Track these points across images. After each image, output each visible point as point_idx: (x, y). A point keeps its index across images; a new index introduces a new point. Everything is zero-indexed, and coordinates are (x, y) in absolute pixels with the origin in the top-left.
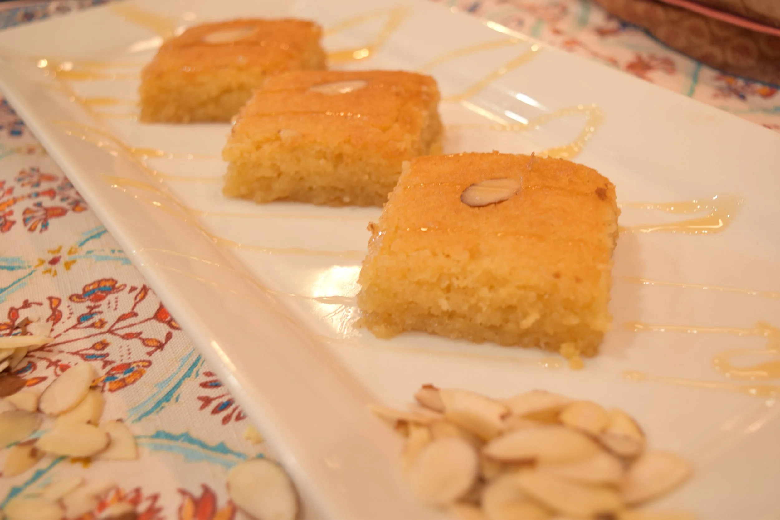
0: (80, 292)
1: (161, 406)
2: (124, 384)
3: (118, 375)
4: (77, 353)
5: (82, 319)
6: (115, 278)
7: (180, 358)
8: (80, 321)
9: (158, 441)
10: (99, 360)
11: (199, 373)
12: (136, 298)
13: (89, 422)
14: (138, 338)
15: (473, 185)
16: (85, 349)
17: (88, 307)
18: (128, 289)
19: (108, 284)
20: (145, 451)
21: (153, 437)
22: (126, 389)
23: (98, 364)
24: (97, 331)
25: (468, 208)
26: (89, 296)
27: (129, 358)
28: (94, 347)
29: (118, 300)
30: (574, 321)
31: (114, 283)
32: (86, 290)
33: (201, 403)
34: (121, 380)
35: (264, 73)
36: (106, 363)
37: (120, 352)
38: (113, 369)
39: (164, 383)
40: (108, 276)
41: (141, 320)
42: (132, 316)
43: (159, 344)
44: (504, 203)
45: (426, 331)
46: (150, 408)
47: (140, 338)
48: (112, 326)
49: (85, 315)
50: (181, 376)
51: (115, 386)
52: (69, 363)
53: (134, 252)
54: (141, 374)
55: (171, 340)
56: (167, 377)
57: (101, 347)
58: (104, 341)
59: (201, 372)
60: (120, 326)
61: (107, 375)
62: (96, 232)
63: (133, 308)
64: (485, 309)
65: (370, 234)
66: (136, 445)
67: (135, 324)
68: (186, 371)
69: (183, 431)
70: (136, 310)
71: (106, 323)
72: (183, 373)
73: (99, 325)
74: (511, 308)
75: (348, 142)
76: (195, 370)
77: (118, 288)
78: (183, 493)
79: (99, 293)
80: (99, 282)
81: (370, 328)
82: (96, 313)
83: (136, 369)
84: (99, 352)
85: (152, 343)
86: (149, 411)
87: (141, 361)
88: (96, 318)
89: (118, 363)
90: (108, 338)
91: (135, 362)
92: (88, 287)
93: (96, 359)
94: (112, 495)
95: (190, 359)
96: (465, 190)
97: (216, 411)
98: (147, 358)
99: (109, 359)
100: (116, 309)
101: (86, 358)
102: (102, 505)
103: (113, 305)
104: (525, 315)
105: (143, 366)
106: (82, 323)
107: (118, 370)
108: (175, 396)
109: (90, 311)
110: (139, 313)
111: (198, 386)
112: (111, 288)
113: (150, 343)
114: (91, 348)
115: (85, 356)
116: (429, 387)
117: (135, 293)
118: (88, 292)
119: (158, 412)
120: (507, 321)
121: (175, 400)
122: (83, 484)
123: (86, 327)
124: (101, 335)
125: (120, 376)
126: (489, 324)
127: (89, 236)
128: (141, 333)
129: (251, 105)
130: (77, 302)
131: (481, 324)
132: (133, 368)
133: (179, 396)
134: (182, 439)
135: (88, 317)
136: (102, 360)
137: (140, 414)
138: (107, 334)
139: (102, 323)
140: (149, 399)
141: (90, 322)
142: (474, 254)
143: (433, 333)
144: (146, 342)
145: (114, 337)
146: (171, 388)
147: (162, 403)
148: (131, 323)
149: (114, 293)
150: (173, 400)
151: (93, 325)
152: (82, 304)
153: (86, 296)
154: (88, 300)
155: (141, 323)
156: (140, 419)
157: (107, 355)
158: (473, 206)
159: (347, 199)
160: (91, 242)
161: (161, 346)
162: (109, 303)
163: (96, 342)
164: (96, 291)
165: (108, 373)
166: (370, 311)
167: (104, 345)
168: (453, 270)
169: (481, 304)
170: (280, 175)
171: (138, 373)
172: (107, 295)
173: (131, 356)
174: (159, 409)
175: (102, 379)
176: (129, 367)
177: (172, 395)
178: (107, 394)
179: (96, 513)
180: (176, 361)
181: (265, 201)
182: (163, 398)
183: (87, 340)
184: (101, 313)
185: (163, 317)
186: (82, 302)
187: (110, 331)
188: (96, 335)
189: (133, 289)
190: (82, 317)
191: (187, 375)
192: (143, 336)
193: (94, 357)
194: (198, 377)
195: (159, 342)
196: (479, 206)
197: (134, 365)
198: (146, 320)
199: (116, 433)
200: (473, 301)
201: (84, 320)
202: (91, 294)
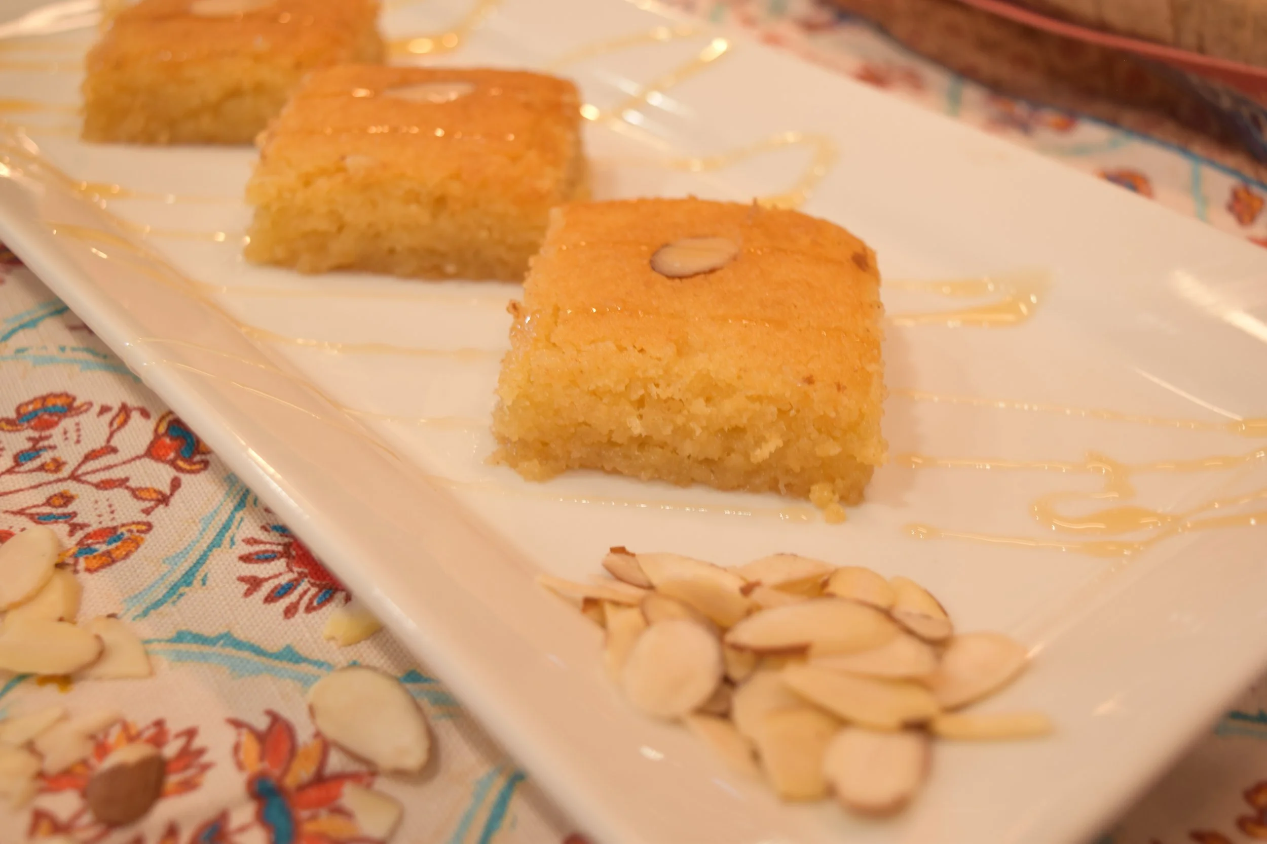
0: (12, 415)
1: (178, 593)
2: (109, 560)
3: (97, 546)
4: (21, 512)
5: (22, 458)
6: (71, 391)
7: (200, 517)
8: (19, 460)
9: (181, 647)
10: (61, 522)
11: (235, 539)
12: (111, 424)
13: (61, 619)
14: (124, 486)
15: (666, 245)
16: (34, 506)
17: (30, 439)
18: (96, 409)
19: (59, 402)
20: (163, 663)
21: (171, 641)
22: (114, 567)
23: (62, 529)
24: (52, 477)
25: (665, 279)
26: (28, 421)
27: (113, 519)
28: (48, 502)
29: (81, 427)
30: (833, 449)
31: (70, 400)
32: (22, 411)
33: (245, 587)
34: (103, 554)
35: (298, 66)
36: (74, 528)
37: (96, 509)
38: (88, 536)
39: (178, 556)
40: (58, 389)
41: (125, 458)
42: (109, 453)
43: (160, 497)
44: (719, 273)
45: (602, 469)
46: (160, 596)
47: (127, 488)
48: (76, 469)
49: (27, 451)
50: (205, 546)
51: (95, 564)
52: (11, 527)
53: (128, 344)
54: (137, 543)
55: (180, 490)
56: (182, 547)
57: (62, 502)
58: (65, 492)
59: (238, 539)
60: (89, 469)
61: (79, 547)
62: (27, 318)
63: (109, 441)
64: (698, 432)
65: (510, 319)
66: (147, 654)
67: (115, 466)
68: (212, 538)
69: (223, 630)
70: (113, 443)
71: (64, 463)
72: (209, 541)
73: (52, 467)
74: (737, 431)
75: (456, 176)
76: (228, 535)
77: (79, 408)
78: (237, 724)
79: (46, 417)
80: (44, 399)
81: (514, 465)
82: (44, 448)
83: (127, 535)
84: (60, 511)
85: (148, 494)
86: (159, 600)
87: (134, 523)
88: (46, 457)
89: (95, 527)
90: (72, 487)
91: (123, 525)
92: (25, 407)
93: (56, 522)
94: (115, 733)
95: (217, 519)
96: (655, 253)
97: (270, 598)
98: (143, 518)
99: (78, 520)
100: (78, 442)
101: (39, 519)
102: (102, 750)
103: (73, 435)
104: (759, 441)
105: (138, 531)
106: (23, 465)
107: (97, 539)
108: (199, 576)
109: (34, 446)
110: (119, 447)
111: (236, 560)
112: (66, 407)
113: (144, 495)
114: (43, 505)
115: (37, 517)
116: (620, 550)
117: (108, 417)
118: (25, 415)
119: (174, 602)
120: (729, 451)
121: (201, 583)
122: (65, 717)
123: (31, 471)
124: (59, 484)
125: (102, 548)
126: (701, 457)
127: (16, 324)
128: (127, 479)
129: (289, 115)
130: (9, 431)
131: (689, 457)
132: (122, 534)
133: (206, 575)
134: (222, 642)
135: (33, 455)
136: (66, 522)
137: (144, 606)
138: (69, 481)
139: (58, 465)
140: (156, 582)
141: (37, 463)
142: (683, 349)
143: (615, 472)
144: (137, 493)
145: (82, 486)
146: (192, 565)
147: (178, 588)
148: (107, 464)
149: (72, 416)
150: (197, 583)
151: (42, 468)
152: (17, 434)
153: (23, 421)
154: (27, 428)
155: (124, 463)
156: (145, 613)
157: (74, 514)
158: (671, 277)
159: (451, 269)
160: (21, 334)
161: (164, 500)
162: (65, 433)
163: (52, 494)
164: (40, 414)
165: (80, 543)
166: (515, 439)
167: (67, 499)
168: (652, 373)
169: (692, 425)
170: (341, 229)
171: (132, 542)
172: (60, 419)
173: (116, 515)
174: (175, 597)
175: (71, 552)
176: (115, 533)
177: (193, 575)
178: (83, 576)
179: (93, 761)
180: (194, 522)
181: (315, 271)
182: (179, 580)
183: (35, 491)
184: (53, 448)
185: (161, 453)
186: (18, 430)
187: (74, 477)
188: (50, 483)
189: (104, 410)
190: (21, 454)
191: (216, 544)
192: (132, 484)
193: (51, 518)
194: (234, 547)
195: (160, 493)
196: (681, 278)
197: (123, 530)
198: (133, 459)
199: (110, 637)
200: (680, 420)
201: (25, 459)
202: (32, 419)
